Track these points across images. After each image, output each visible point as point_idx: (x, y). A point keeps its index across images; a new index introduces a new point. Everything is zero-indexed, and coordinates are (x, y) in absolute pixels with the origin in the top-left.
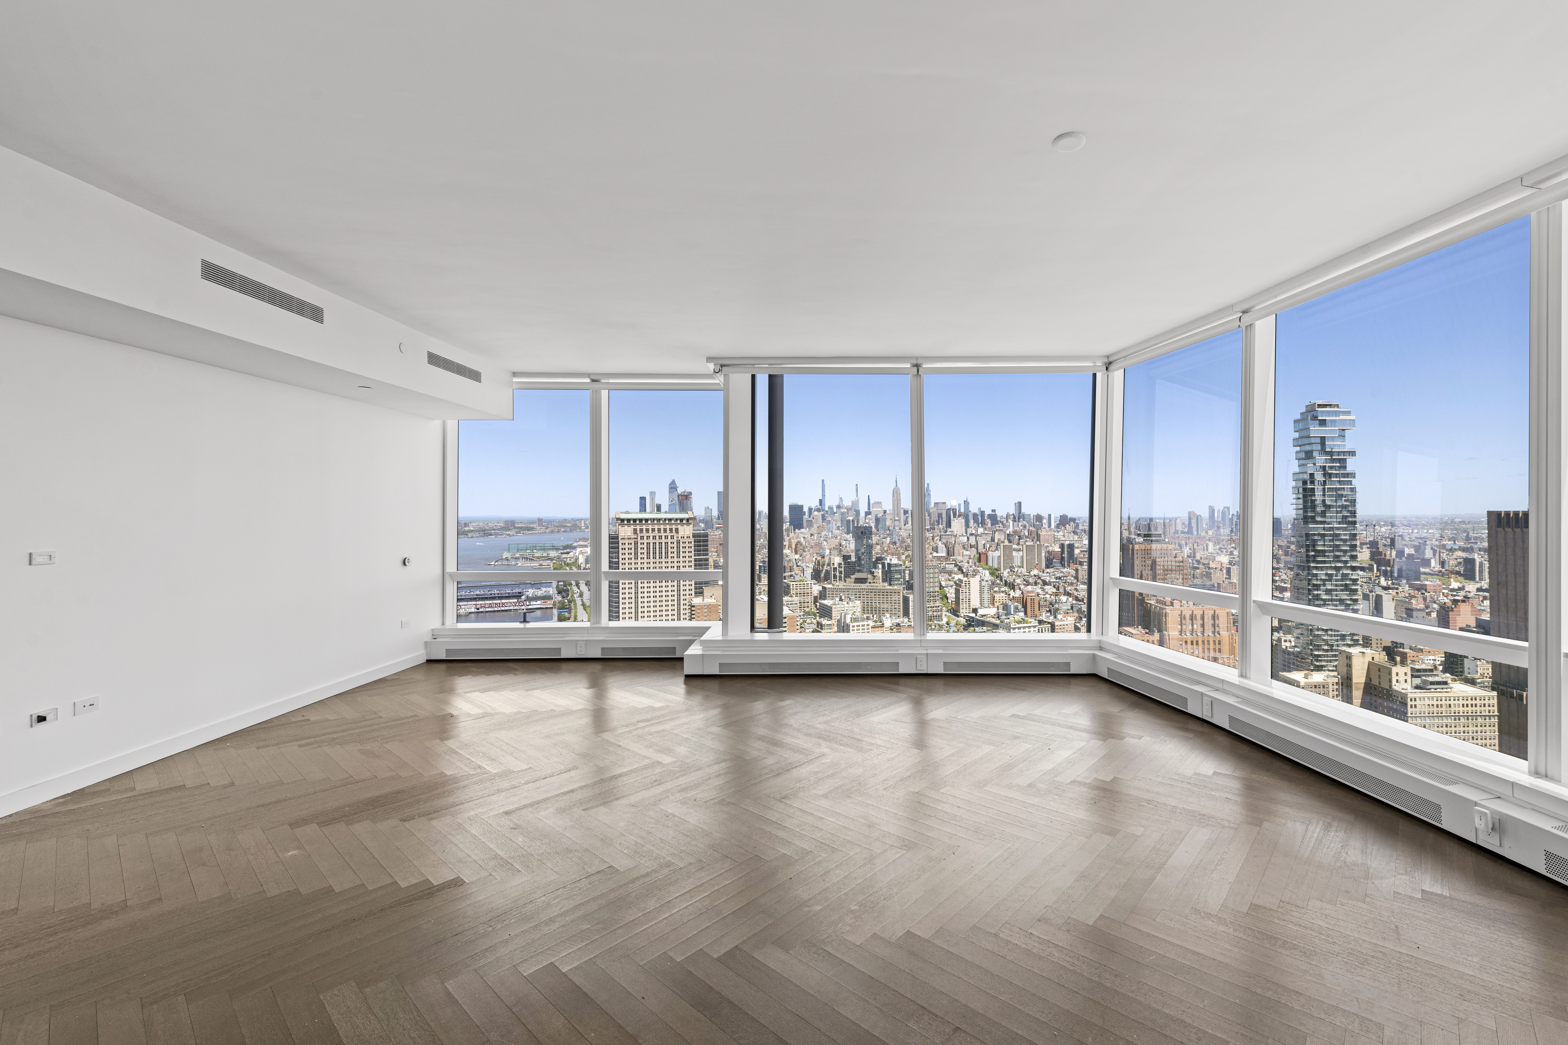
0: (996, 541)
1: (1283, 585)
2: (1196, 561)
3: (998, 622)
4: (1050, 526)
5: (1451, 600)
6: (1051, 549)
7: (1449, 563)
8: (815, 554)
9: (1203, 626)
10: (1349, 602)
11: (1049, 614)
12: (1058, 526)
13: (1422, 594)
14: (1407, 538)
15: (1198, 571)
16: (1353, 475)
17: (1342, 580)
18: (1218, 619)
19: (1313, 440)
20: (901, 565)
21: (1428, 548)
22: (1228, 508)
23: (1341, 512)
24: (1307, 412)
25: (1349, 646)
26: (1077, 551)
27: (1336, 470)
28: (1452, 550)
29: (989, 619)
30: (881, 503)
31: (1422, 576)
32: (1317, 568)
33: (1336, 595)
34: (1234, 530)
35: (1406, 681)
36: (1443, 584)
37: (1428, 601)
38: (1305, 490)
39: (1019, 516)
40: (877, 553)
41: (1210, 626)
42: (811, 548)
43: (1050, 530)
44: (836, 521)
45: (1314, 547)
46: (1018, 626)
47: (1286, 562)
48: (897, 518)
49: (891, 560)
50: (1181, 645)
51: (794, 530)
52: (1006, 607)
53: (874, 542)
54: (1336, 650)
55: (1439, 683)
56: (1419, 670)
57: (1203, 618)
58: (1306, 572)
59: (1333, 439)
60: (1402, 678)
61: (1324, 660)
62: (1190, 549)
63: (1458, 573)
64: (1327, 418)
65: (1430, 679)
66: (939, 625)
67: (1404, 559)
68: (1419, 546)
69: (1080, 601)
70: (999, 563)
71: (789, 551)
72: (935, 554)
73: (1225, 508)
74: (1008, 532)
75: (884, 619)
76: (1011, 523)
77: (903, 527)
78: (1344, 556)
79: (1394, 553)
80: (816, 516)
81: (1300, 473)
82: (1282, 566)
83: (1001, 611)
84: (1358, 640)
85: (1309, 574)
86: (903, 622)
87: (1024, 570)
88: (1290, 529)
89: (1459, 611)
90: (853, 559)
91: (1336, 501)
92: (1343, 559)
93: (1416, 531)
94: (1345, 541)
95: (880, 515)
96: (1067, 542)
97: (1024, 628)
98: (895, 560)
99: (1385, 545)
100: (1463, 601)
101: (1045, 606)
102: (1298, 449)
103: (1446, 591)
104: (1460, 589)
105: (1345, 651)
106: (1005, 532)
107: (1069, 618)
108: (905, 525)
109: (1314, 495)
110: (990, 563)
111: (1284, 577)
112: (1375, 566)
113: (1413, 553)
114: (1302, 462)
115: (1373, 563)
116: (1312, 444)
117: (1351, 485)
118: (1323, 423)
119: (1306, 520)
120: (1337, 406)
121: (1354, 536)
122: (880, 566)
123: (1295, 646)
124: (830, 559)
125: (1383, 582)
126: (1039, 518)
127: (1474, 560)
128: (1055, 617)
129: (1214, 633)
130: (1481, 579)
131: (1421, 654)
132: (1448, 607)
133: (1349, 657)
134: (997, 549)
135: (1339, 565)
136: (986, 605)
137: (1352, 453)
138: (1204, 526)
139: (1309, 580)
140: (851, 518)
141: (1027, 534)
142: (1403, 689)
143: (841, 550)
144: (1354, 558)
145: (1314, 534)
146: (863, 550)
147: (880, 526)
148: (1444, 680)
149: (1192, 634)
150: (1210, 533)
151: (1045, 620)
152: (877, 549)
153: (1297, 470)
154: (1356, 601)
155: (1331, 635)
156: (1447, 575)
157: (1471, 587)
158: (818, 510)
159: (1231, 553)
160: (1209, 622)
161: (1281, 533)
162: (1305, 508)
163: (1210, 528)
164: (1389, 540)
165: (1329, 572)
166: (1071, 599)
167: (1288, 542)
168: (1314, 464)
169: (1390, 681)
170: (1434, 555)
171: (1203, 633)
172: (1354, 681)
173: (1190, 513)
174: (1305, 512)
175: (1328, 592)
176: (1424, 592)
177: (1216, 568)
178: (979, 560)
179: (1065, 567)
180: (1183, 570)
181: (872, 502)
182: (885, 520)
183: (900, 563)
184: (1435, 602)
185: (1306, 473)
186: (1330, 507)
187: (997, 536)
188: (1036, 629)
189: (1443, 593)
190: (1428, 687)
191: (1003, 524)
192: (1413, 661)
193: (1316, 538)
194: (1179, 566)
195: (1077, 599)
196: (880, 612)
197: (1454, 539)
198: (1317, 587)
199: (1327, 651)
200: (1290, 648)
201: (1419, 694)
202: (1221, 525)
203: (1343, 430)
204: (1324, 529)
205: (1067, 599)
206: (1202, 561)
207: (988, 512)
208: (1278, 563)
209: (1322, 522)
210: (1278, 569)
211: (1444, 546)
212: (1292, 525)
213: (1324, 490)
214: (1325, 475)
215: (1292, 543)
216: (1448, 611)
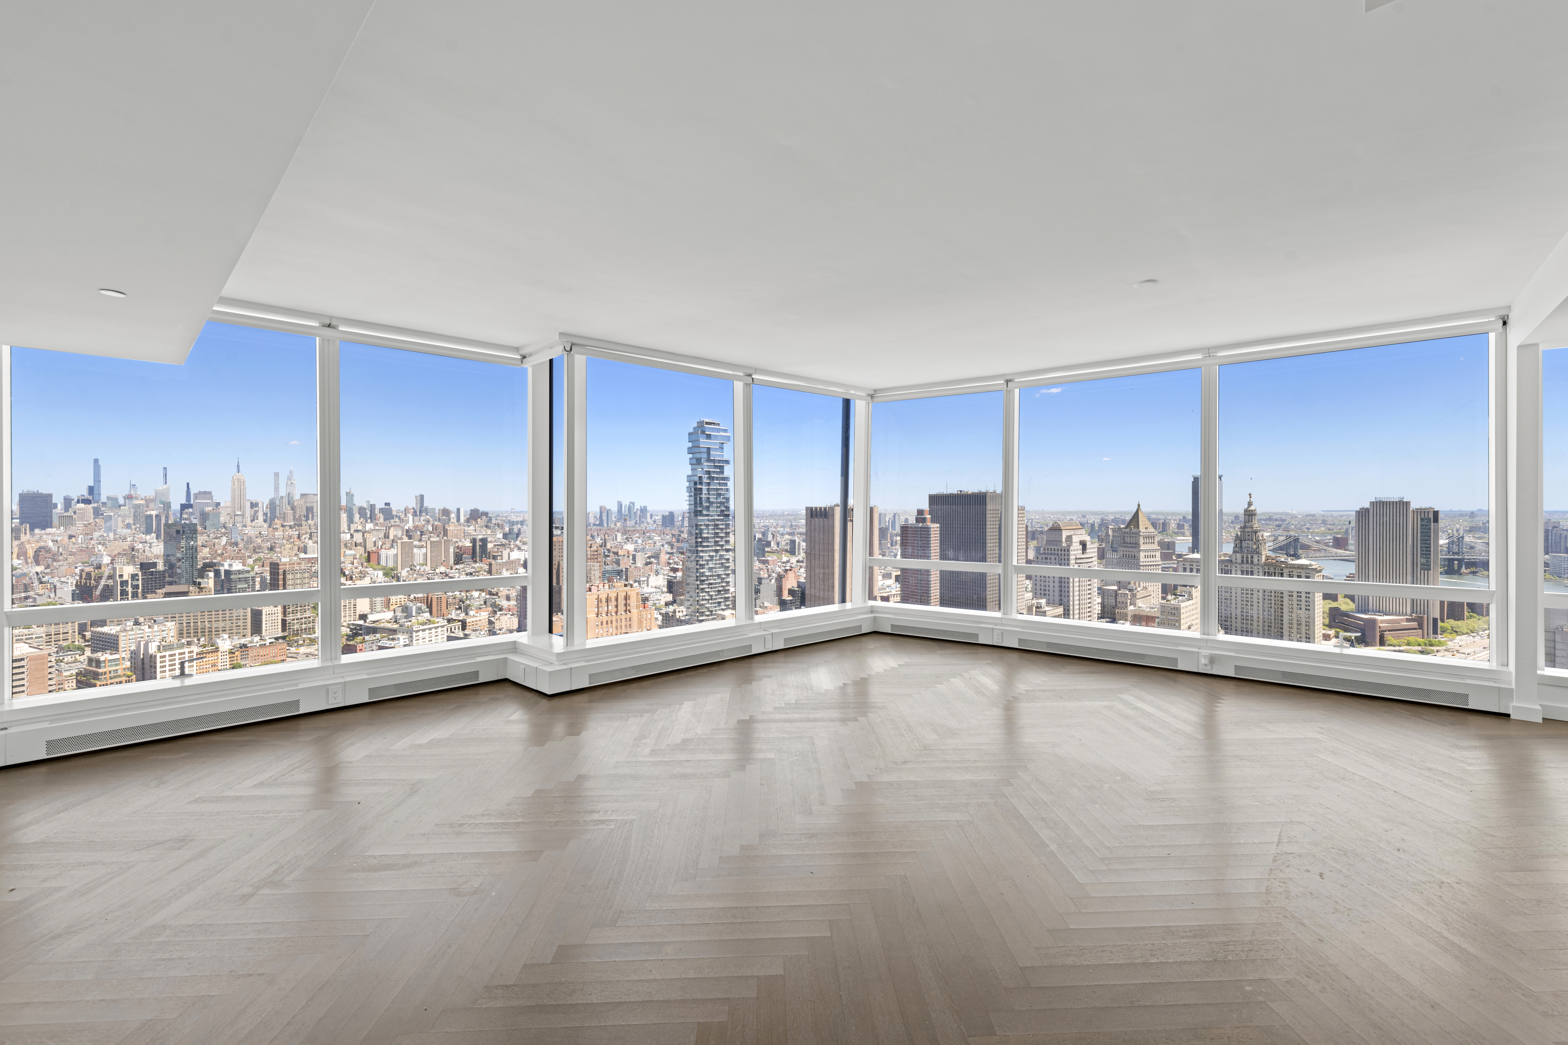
0: (391, 537)
1: (676, 566)
2: (607, 549)
3: (396, 626)
4: (458, 520)
5: (782, 570)
6: (460, 544)
7: (781, 544)
8: (80, 564)
9: (617, 606)
10: (723, 576)
11: (459, 612)
12: (468, 521)
13: (766, 567)
15: (608, 558)
16: (728, 479)
17: (720, 560)
18: (629, 599)
19: (702, 450)
20: (248, 572)
21: (770, 533)
22: (633, 503)
23: (720, 507)
24: (698, 427)
25: (723, 610)
26: (490, 546)
27: (717, 474)
28: (782, 534)
29: (382, 625)
30: (210, 493)
31: (766, 554)
32: (702, 551)
33: (716, 572)
34: (638, 522)
36: (778, 559)
37: (770, 572)
38: (695, 489)
39: (421, 510)
40: (204, 558)
41: (623, 605)
42: (71, 555)
43: (460, 525)
44: (124, 516)
45: (701, 534)
46: (422, 627)
47: (678, 548)
48: (239, 513)
49: (231, 565)
50: (598, 625)
51: (32, 530)
52: (405, 609)
53: (199, 543)
57: (617, 600)
58: (694, 555)
59: (715, 450)
62: (601, 539)
63: (786, 551)
64: (712, 433)
66: (310, 639)
68: (765, 532)
69: (494, 595)
70: (396, 562)
71: (21, 562)
72: (302, 555)
73: (631, 503)
74: (407, 527)
75: (219, 641)
76: (411, 517)
77: (249, 523)
78: (721, 541)
80: (81, 509)
81: (692, 476)
82: (675, 551)
83: (399, 614)
84: (729, 605)
85: (697, 556)
86: (251, 642)
87: (428, 568)
88: (681, 521)
89: (788, 577)
90: (161, 567)
91: (717, 499)
92: (721, 543)
93: (762, 521)
94: (722, 529)
95: (208, 509)
96: (480, 537)
97: (430, 629)
98: (237, 565)
100: (790, 570)
101: (454, 604)
102: (691, 456)
103: (779, 564)
104: (788, 562)
105: (721, 615)
106: (402, 528)
107: (483, 613)
108: (252, 521)
109: (702, 494)
110: (383, 562)
111: (676, 560)
113: (761, 537)
114: (693, 466)
116: (701, 452)
117: (727, 486)
118: (709, 437)
119: (697, 513)
120: (719, 424)
121: (728, 526)
122: (211, 574)
123: (686, 615)
124: (114, 569)
126: (446, 512)
127: (795, 541)
128: (467, 614)
129: (626, 611)
130: (799, 554)
132: (782, 575)
134: (392, 546)
135: (718, 548)
136: (378, 609)
138: (613, 519)
139: (698, 561)
140: (154, 513)
141: (430, 528)
143: (133, 557)
144: (727, 542)
145: (701, 525)
146: (179, 555)
147: (208, 523)
149: (607, 615)
150: (619, 524)
151: (454, 618)
152: (204, 554)
153: (690, 473)
154: (728, 575)
155: (711, 604)
156: (781, 552)
157: (794, 560)
158: (86, 502)
159: (636, 542)
160: (621, 602)
161: (674, 524)
162: (696, 504)
163: (619, 520)
165: (711, 554)
166: (483, 594)
167: (679, 531)
168: (702, 469)
170: (773, 538)
171: (616, 612)
173: (601, 508)
174: (696, 507)
175: (710, 569)
176: (767, 565)
177: (624, 555)
178: (368, 560)
179: (475, 562)
180: (597, 559)
181: (193, 491)
182: (218, 515)
183: (246, 568)
184: (773, 572)
185: (696, 475)
186: (712, 503)
187: (392, 533)
188: (445, 628)
189: (778, 566)
191: (400, 519)
193: (703, 527)
194: (594, 555)
195: (491, 593)
196: (211, 634)
197: (783, 527)
198: (702, 566)
200: (682, 617)
202: (628, 518)
203: (722, 443)
204: (708, 520)
205: (480, 594)
206: (613, 550)
207: (380, 505)
208: (672, 548)
209: (707, 515)
210: (672, 553)
211: (779, 531)
212: (683, 518)
213: (708, 490)
214: (709, 478)
215: (683, 532)
216: (781, 578)
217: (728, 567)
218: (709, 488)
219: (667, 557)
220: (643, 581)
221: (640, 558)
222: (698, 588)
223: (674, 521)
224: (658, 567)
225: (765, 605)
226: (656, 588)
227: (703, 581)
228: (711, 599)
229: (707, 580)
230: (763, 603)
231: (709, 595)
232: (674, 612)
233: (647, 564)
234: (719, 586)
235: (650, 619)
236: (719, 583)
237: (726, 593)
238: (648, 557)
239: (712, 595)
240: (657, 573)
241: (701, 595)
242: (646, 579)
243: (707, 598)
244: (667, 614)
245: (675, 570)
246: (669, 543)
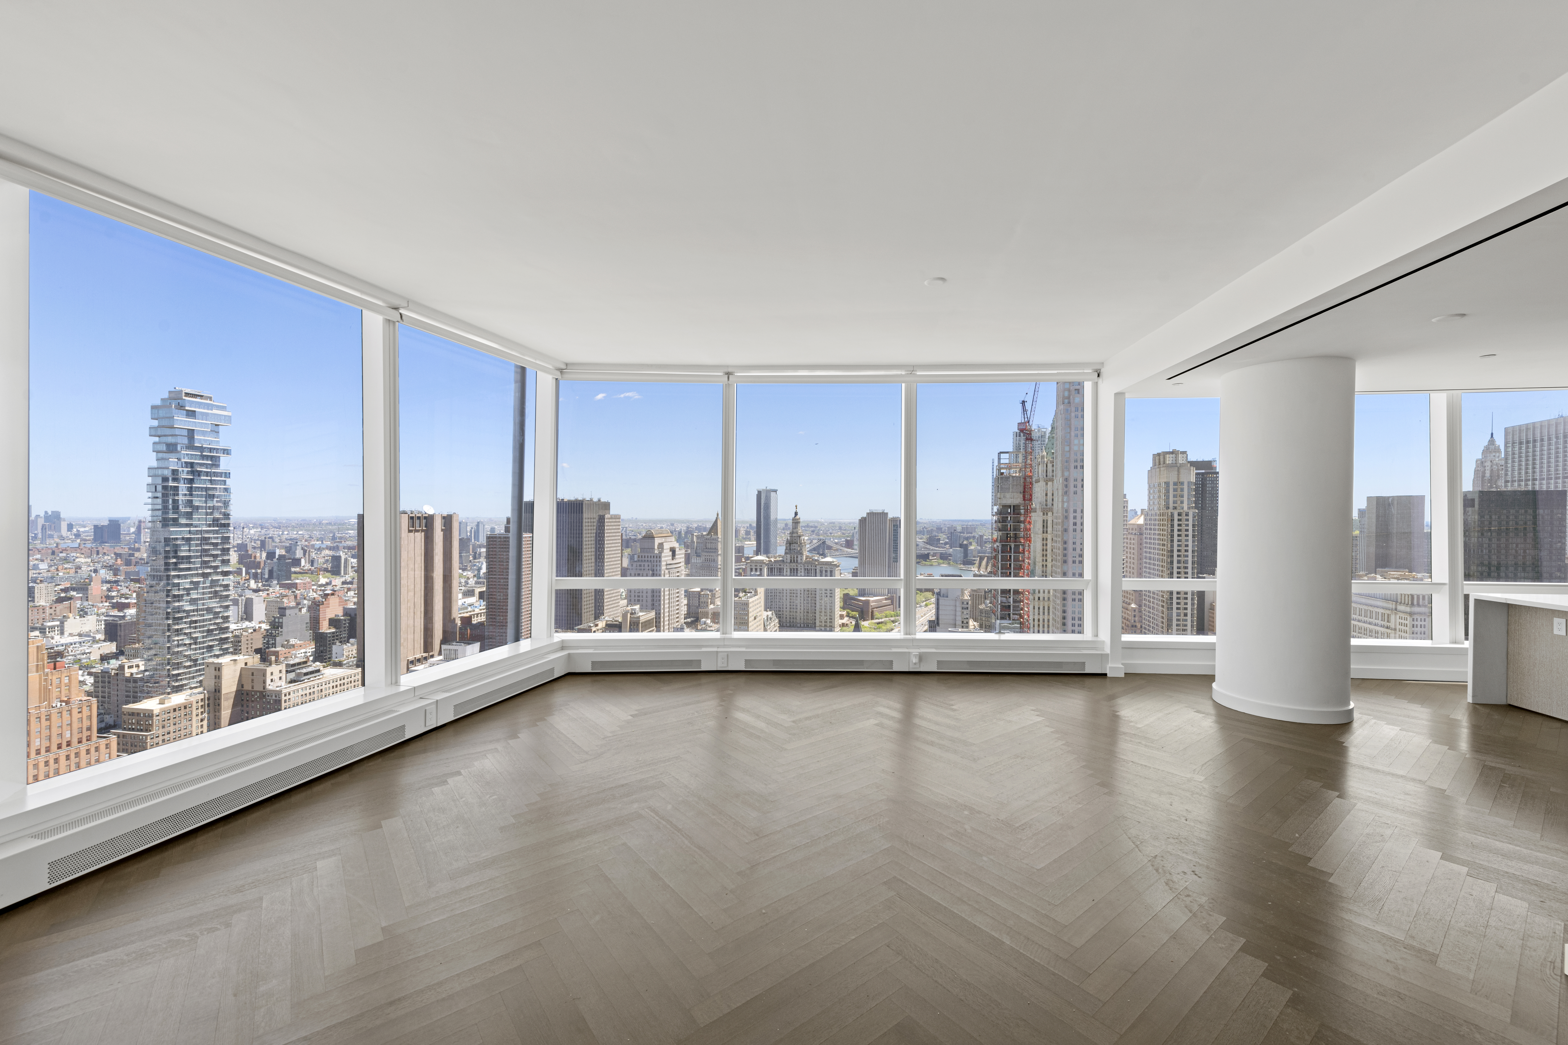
1: (123, 600)
5: (320, 595)
7: (318, 562)
10: (218, 610)
13: (292, 592)
14: (277, 540)
16: (227, 475)
17: (211, 587)
19: (177, 432)
21: (299, 548)
23: (211, 513)
24: (170, 398)
25: (217, 656)
27: (207, 468)
28: (320, 549)
31: (292, 575)
33: (203, 604)
34: (40, 536)
35: (280, 678)
36: (313, 581)
37: (298, 598)
38: (165, 488)
45: (175, 553)
47: (128, 573)
54: (200, 665)
55: (312, 673)
56: (293, 665)
58: (162, 583)
59: (204, 433)
60: (276, 677)
61: (186, 679)
63: (326, 570)
64: (197, 410)
65: (304, 671)
67: (275, 560)
68: (290, 547)
78: (214, 561)
79: (264, 555)
81: (158, 468)
82: (121, 578)
84: (227, 649)
85: (168, 584)
88: (133, 533)
89: (329, 604)
91: (206, 502)
92: (213, 564)
93: (286, 533)
94: (215, 545)
99: (254, 548)
100: (333, 594)
102: (157, 439)
103: (315, 587)
104: (327, 584)
105: (213, 663)
109: (178, 495)
111: (124, 591)
112: (244, 569)
113: (284, 553)
114: (160, 455)
115: (241, 566)
116: (177, 435)
117: (225, 485)
118: (191, 414)
119: (167, 522)
120: (210, 399)
121: (226, 540)
123: (146, 671)
125: (253, 584)
127: (340, 557)
130: (345, 573)
131: (293, 649)
132: (319, 602)
133: (218, 668)
135: (208, 571)
137: (227, 452)
139: (168, 591)
142: (277, 687)
144: (226, 562)
145: (177, 539)
148: (317, 668)
153: (155, 464)
154: (227, 607)
155: (196, 649)
156: (316, 572)
157: (337, 581)
161: (119, 538)
162: (165, 509)
164: (259, 542)
165: (195, 580)
167: (130, 549)
169: (264, 682)
170: (304, 555)
172: (224, 691)
174: (165, 513)
175: (193, 601)
176: (295, 590)
184: (305, 599)
185: (168, 468)
186: (198, 508)
189: (313, 590)
190: (302, 679)
192: (286, 658)
193: (179, 542)
197: (321, 540)
198: (178, 598)
199: (190, 667)
200: (137, 673)
201: (293, 687)
203: (217, 426)
204: (190, 532)
208: (115, 575)
209: (187, 525)
210: (116, 582)
211: (313, 546)
212: (139, 529)
213: (190, 489)
214: (192, 472)
215: (138, 550)
216: (319, 606)
217: (228, 596)
218: (191, 487)
219: (105, 588)
220: (52, 627)
221: (44, 592)
222: (169, 630)
223: (120, 534)
224: (86, 603)
225: (291, 643)
226: (80, 635)
227: (181, 618)
228: (195, 643)
229: (187, 617)
230: (288, 641)
231: (192, 638)
232: (121, 668)
233: (60, 600)
234: (211, 624)
235: (69, 685)
236: (210, 620)
237: (223, 633)
238: (61, 590)
239: (197, 638)
240: (83, 613)
241: (176, 638)
242: (58, 623)
243: (187, 642)
244: (105, 673)
245: (122, 607)
246: (110, 567)
